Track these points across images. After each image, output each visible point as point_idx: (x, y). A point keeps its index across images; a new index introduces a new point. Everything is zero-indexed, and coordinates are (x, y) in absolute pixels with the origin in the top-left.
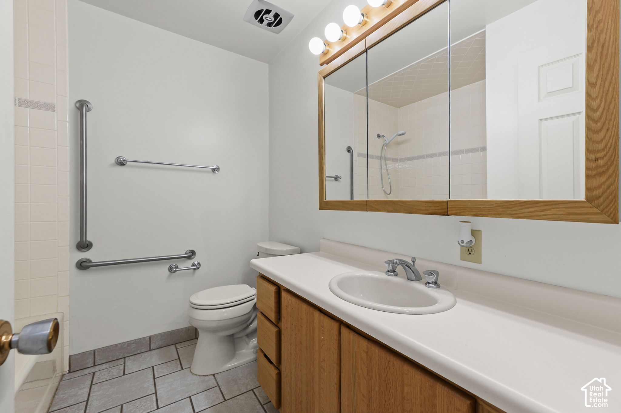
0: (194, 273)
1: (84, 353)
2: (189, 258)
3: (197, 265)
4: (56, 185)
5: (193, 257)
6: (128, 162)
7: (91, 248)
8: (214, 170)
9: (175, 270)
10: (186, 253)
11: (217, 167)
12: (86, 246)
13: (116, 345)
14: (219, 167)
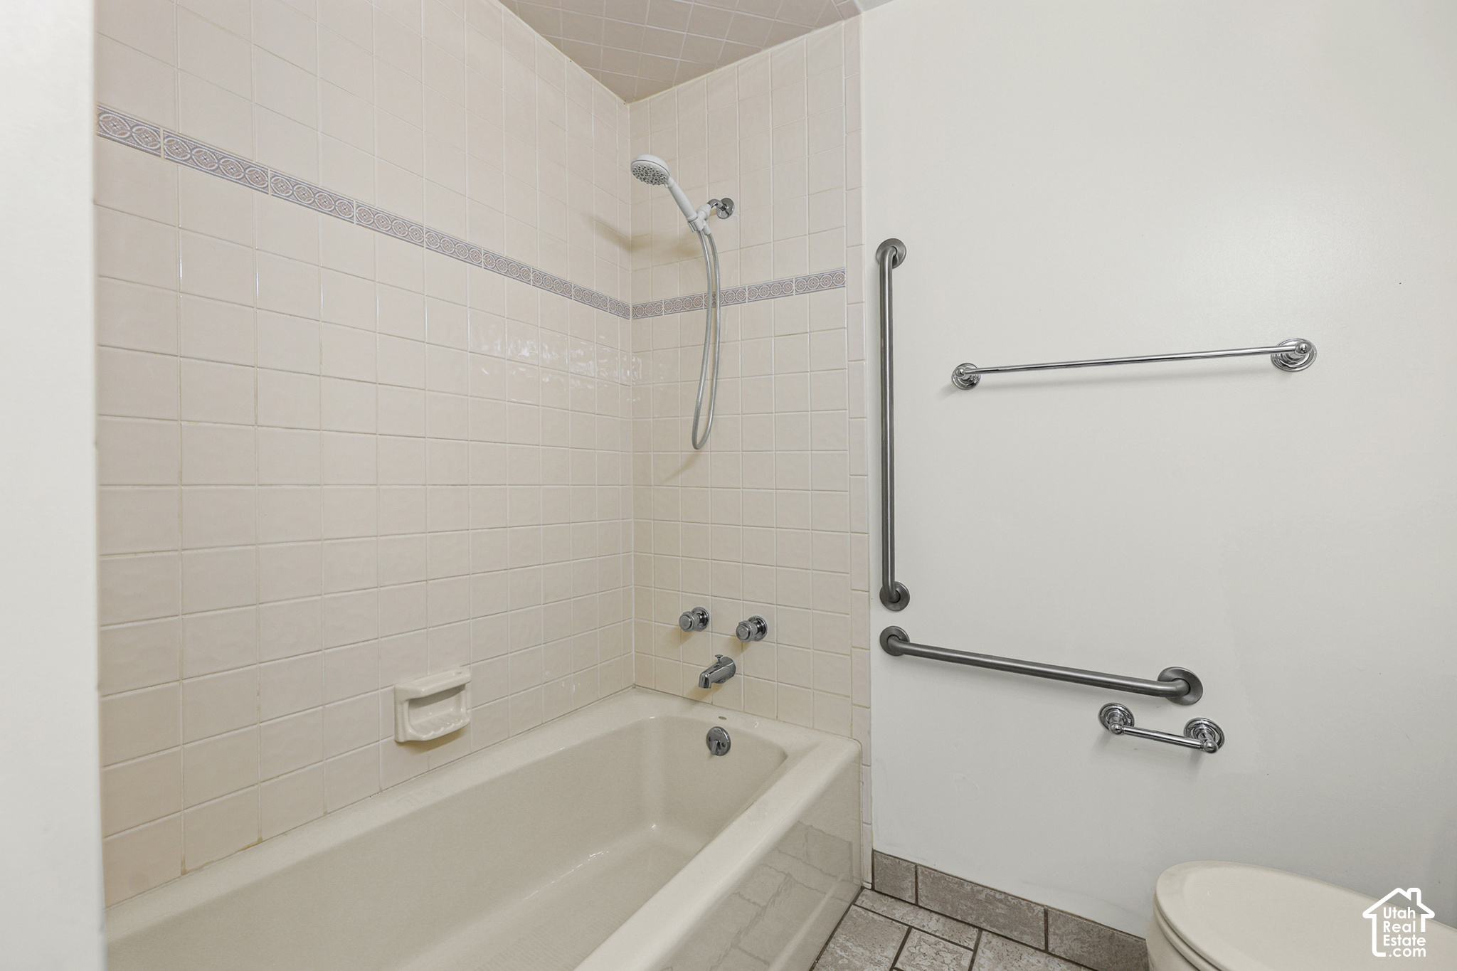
0: (1195, 761)
1: (897, 860)
2: (1175, 697)
3: (1207, 736)
4: (846, 450)
5: (1188, 698)
6: (983, 376)
7: (907, 604)
8: (1286, 361)
9: (1117, 727)
10: (1162, 679)
11: (1298, 345)
12: (895, 597)
13: (962, 882)
14: (1305, 342)
